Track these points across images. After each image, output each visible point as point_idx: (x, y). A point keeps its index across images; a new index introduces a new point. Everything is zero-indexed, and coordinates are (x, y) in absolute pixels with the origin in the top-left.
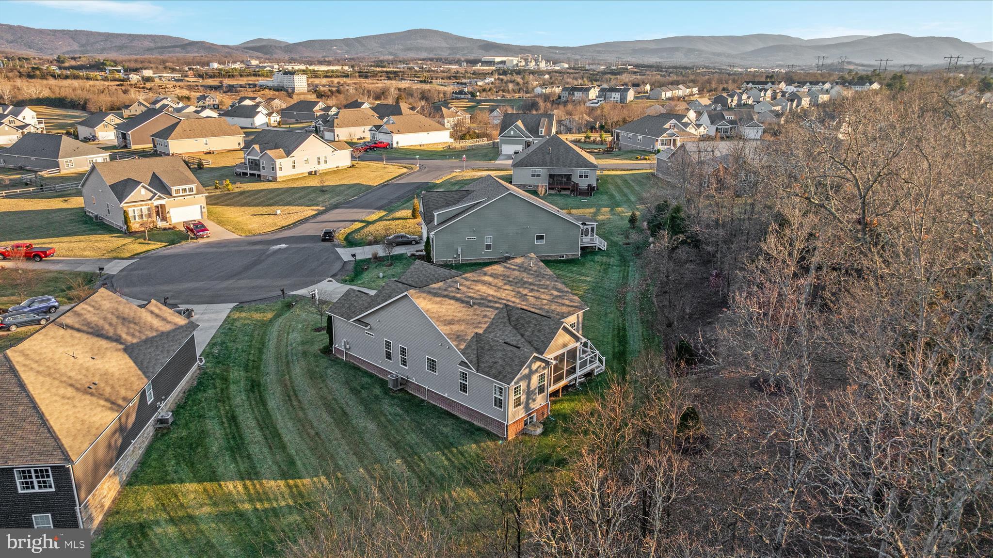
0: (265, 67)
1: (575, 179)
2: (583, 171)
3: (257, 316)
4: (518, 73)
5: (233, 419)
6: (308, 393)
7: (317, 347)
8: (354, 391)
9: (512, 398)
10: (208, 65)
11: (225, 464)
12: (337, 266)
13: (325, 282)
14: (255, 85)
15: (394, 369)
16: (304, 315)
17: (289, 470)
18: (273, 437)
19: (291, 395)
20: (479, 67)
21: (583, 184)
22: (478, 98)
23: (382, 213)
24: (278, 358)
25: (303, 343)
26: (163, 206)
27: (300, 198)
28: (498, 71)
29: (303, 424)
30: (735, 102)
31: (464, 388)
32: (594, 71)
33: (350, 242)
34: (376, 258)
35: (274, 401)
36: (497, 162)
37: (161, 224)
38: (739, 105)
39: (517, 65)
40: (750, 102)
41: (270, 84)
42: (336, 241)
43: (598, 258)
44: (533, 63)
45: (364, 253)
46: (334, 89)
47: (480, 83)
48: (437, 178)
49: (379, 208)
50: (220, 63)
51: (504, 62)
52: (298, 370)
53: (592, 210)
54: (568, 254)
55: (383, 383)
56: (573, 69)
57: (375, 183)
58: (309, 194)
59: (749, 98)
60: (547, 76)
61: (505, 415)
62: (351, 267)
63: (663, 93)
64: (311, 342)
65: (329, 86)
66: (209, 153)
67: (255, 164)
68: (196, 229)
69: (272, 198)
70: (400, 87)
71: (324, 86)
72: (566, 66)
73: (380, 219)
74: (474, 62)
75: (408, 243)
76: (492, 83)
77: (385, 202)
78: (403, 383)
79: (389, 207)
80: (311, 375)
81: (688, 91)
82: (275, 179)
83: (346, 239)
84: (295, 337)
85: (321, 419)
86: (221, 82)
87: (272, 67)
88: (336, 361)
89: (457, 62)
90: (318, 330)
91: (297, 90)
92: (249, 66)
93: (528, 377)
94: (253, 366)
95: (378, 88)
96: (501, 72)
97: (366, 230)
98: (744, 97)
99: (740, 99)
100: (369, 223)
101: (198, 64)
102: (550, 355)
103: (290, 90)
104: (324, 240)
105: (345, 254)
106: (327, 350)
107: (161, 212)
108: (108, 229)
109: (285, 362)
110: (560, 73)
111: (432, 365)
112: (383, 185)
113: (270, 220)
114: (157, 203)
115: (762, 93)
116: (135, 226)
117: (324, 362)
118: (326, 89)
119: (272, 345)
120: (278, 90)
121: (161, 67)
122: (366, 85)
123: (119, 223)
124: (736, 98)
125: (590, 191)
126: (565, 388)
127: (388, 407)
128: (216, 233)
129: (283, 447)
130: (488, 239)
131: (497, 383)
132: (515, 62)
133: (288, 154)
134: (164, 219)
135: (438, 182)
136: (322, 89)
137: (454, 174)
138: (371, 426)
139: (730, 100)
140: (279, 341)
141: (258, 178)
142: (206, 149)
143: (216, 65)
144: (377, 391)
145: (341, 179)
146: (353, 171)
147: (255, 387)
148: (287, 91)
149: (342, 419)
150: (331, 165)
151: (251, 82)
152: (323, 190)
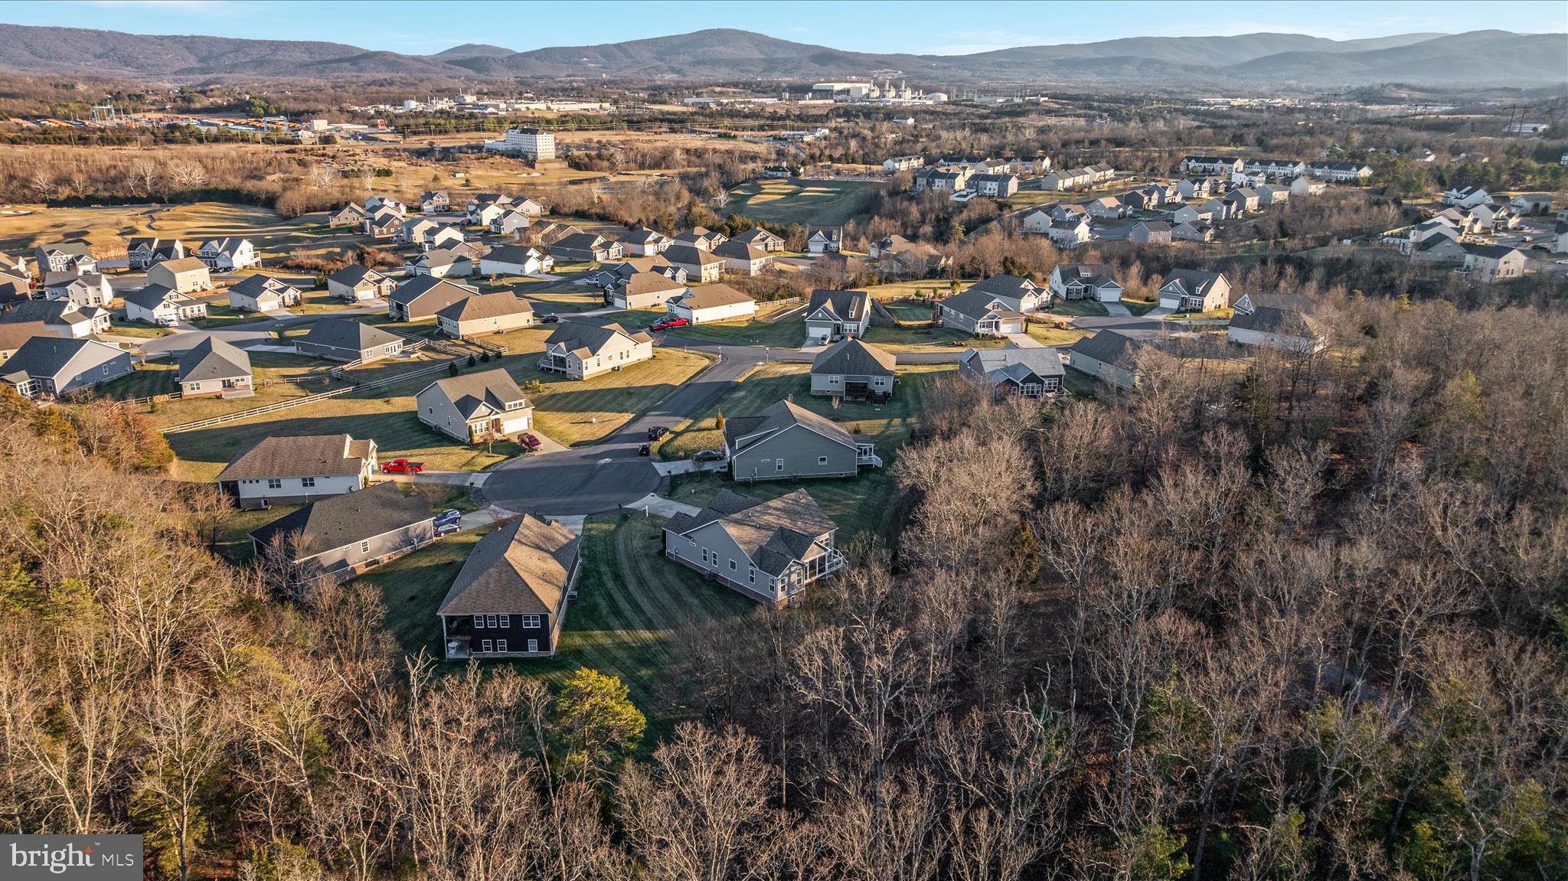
0: (486, 107)
1: (872, 386)
2: (879, 378)
3: (605, 526)
4: (868, 114)
5: (610, 597)
6: (653, 582)
7: (654, 551)
8: (682, 580)
9: (780, 586)
10: (402, 104)
11: (612, 621)
12: (657, 481)
13: (649, 497)
14: (480, 148)
15: (708, 567)
16: (638, 526)
17: (650, 626)
18: (637, 608)
19: (642, 582)
20: (808, 101)
21: (879, 390)
22: (802, 177)
23: (688, 422)
24: (628, 557)
25: (644, 548)
26: (497, 420)
27: (610, 402)
28: (836, 112)
29: (653, 600)
30: (1155, 201)
31: (752, 579)
32: (986, 107)
33: (665, 456)
34: (688, 475)
35: (632, 587)
36: (804, 350)
37: (497, 436)
38: (1161, 204)
39: (868, 96)
40: (1178, 199)
41: (502, 147)
42: (652, 457)
43: (872, 476)
44: (893, 93)
45: (678, 467)
46: (593, 153)
47: (808, 138)
48: (738, 375)
49: (686, 416)
50: (419, 100)
51: (848, 92)
52: (644, 567)
53: (884, 422)
54: (845, 473)
55: (701, 576)
56: (954, 103)
57: (678, 382)
58: (615, 398)
59: (1175, 194)
60: (911, 121)
61: (776, 596)
62: (667, 482)
63: (1060, 182)
64: (650, 547)
65: (587, 148)
66: (498, 333)
67: (561, 361)
68: (529, 443)
69: (581, 403)
70: (689, 146)
71: (578, 147)
72: (944, 98)
73: (687, 430)
74: (800, 90)
75: (713, 459)
76: (825, 138)
77: (690, 407)
78: (714, 577)
79: (695, 414)
80: (655, 570)
81: (1098, 176)
82: (580, 378)
83: (660, 452)
84: (638, 543)
85: (664, 597)
86: (431, 144)
87: (497, 107)
88: (668, 561)
89: (774, 91)
90: (653, 538)
91: (541, 156)
92: (462, 105)
93: (789, 576)
94: (613, 564)
95: (656, 149)
96: (841, 111)
97: (676, 443)
98: (1169, 193)
99: (1162, 197)
100: (678, 434)
101: (385, 102)
102: (807, 560)
103: (530, 157)
104: (641, 454)
105: (662, 469)
106: (662, 553)
107: (497, 425)
108: (453, 441)
109: (634, 561)
110: (932, 113)
111: (733, 565)
112: (687, 385)
113: (587, 428)
114: (493, 417)
115: (1196, 187)
116: (477, 439)
117: (661, 562)
118: (581, 153)
119: (621, 547)
120: (513, 156)
121: (334, 108)
122: (639, 145)
123: (463, 435)
124: (1155, 196)
125: (885, 398)
126: (818, 580)
127: (706, 591)
128: (547, 446)
129: (643, 612)
130: (780, 461)
131: (771, 577)
132: (865, 91)
133: (594, 352)
134: (499, 431)
135: (740, 380)
136: (576, 153)
137: (757, 369)
138: (696, 602)
139: (1146, 199)
140: (626, 546)
141: (563, 377)
142: (495, 328)
143: (413, 105)
144: (698, 581)
145: (645, 377)
146: (656, 366)
147: (618, 577)
148: (526, 157)
149: (677, 597)
150: (634, 358)
151: (473, 143)
152: (629, 392)
